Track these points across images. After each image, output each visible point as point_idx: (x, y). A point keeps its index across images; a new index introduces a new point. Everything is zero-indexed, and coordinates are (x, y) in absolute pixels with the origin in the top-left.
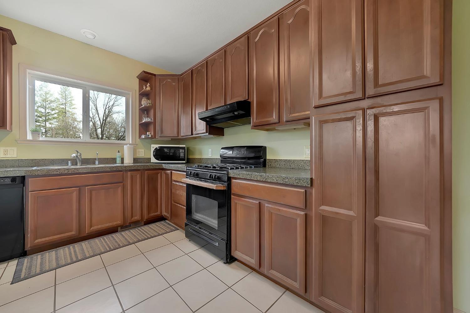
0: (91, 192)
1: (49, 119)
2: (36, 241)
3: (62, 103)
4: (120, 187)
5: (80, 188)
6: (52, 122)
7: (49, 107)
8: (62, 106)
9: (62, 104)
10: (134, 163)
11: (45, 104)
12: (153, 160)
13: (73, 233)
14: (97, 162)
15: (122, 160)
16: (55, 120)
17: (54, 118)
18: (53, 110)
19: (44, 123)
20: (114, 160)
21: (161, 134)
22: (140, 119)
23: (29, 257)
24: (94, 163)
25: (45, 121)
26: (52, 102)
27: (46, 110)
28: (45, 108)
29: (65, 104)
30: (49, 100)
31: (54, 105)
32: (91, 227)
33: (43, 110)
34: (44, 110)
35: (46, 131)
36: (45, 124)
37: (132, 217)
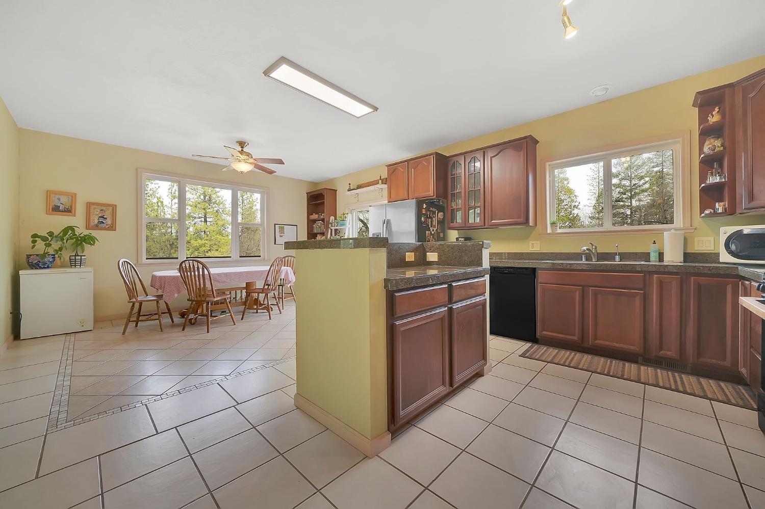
0: (596, 295)
1: (636, 194)
2: (544, 332)
3: (656, 164)
4: (639, 296)
5: (584, 289)
6: (642, 197)
7: (636, 176)
8: (656, 169)
9: (657, 166)
10: (685, 261)
11: (629, 173)
12: (725, 257)
13: (576, 338)
14: (617, 258)
15: (661, 256)
16: (646, 194)
17: (643, 191)
18: (642, 178)
19: (629, 201)
20: (646, 256)
21: (749, 203)
22: (703, 179)
23: (539, 346)
24: (614, 260)
25: (631, 198)
26: (639, 167)
27: (631, 181)
28: (631, 179)
29: (662, 163)
30: (635, 165)
31: (642, 171)
32: (596, 339)
33: (627, 183)
34: (629, 182)
35: (631, 213)
36: (631, 203)
37: (661, 349)
